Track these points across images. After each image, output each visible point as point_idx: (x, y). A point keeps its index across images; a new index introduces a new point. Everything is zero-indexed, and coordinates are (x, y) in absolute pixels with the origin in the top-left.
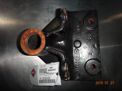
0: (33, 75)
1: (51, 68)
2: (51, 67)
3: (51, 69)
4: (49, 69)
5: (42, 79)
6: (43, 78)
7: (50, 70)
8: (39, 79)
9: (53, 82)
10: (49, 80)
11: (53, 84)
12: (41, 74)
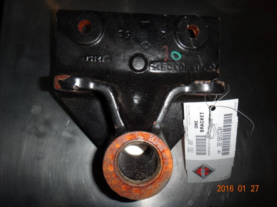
0: (208, 171)
1: (196, 125)
2: (194, 124)
3: (199, 124)
4: (199, 129)
5: (220, 148)
6: (218, 145)
7: (201, 128)
8: (220, 157)
9: (231, 120)
10: (225, 130)
11: (235, 120)
12: (209, 152)
